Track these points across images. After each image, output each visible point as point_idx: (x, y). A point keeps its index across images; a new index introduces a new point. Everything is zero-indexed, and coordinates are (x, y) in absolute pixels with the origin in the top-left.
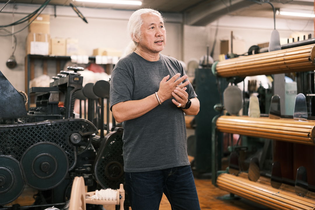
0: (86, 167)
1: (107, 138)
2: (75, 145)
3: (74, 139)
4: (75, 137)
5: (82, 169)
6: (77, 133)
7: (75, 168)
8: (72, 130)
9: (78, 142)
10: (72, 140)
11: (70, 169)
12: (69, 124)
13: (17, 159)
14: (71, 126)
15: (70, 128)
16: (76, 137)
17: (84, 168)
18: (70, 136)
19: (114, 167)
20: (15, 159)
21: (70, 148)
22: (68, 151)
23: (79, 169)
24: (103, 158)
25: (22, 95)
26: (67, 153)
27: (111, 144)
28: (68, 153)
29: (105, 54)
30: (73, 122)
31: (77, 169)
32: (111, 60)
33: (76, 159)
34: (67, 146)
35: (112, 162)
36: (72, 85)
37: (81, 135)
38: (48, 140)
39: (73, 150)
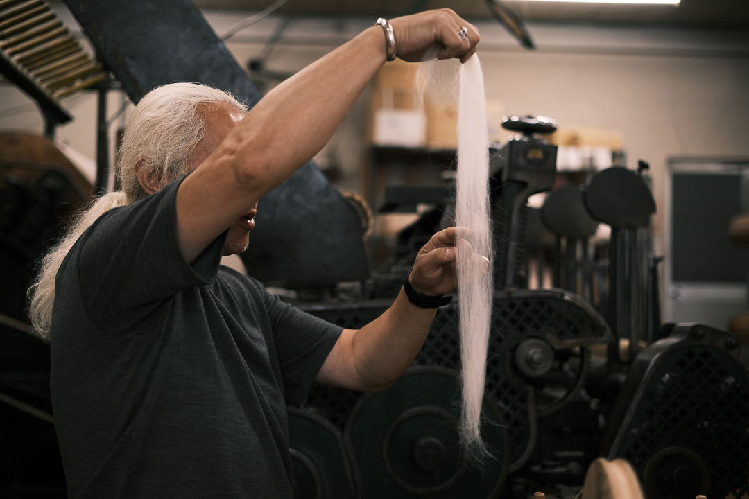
0: (566, 461)
1: (648, 363)
2: (529, 380)
3: (530, 361)
4: (531, 352)
5: (553, 467)
6: (537, 341)
7: (531, 462)
8: (521, 329)
9: (542, 370)
10: (522, 364)
11: (514, 467)
12: (512, 306)
13: (334, 420)
14: (519, 313)
15: (513, 321)
16: (535, 353)
17: (561, 466)
18: (514, 350)
19: (677, 470)
20: (327, 423)
21: (513, 392)
22: (506, 402)
23: (544, 467)
24: (634, 431)
25: (351, 208)
26: (502, 410)
27: (663, 383)
28: (507, 408)
29: (574, 141)
30: (526, 302)
31: (537, 468)
32: (591, 159)
33: (533, 429)
34: (505, 385)
35: (668, 450)
36: (519, 176)
37: (552, 348)
38: (439, 361)
39: (523, 399)
